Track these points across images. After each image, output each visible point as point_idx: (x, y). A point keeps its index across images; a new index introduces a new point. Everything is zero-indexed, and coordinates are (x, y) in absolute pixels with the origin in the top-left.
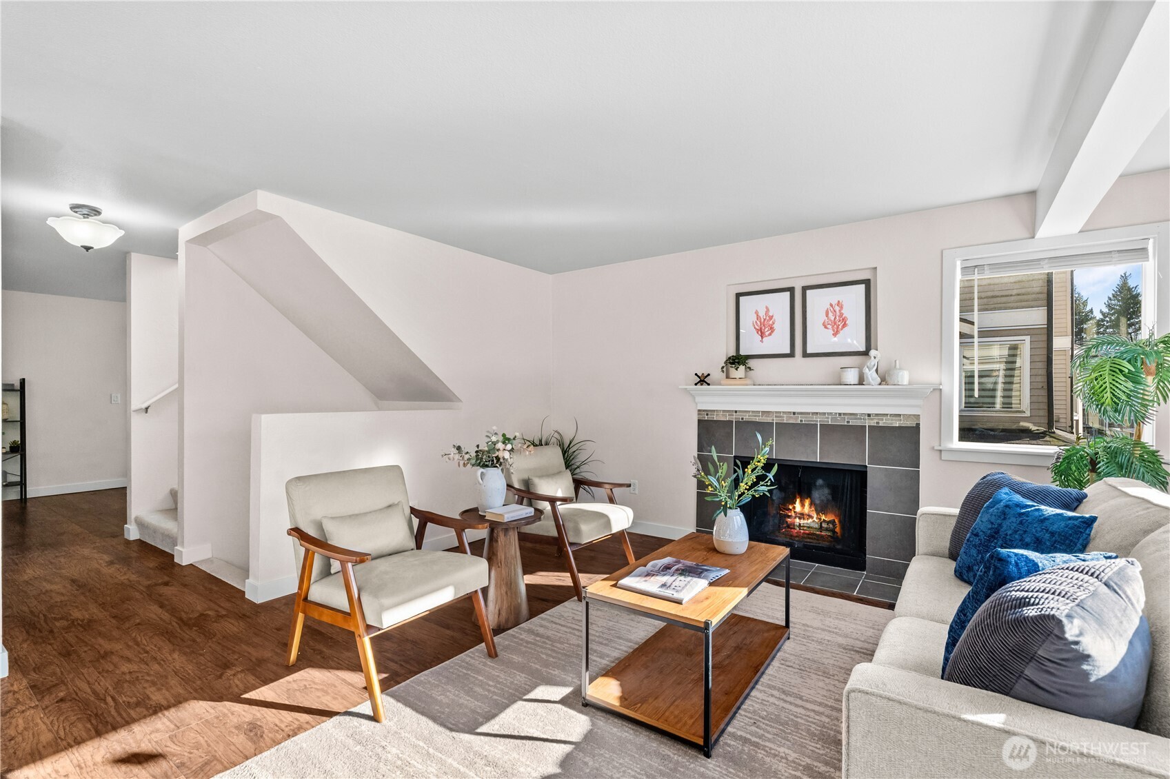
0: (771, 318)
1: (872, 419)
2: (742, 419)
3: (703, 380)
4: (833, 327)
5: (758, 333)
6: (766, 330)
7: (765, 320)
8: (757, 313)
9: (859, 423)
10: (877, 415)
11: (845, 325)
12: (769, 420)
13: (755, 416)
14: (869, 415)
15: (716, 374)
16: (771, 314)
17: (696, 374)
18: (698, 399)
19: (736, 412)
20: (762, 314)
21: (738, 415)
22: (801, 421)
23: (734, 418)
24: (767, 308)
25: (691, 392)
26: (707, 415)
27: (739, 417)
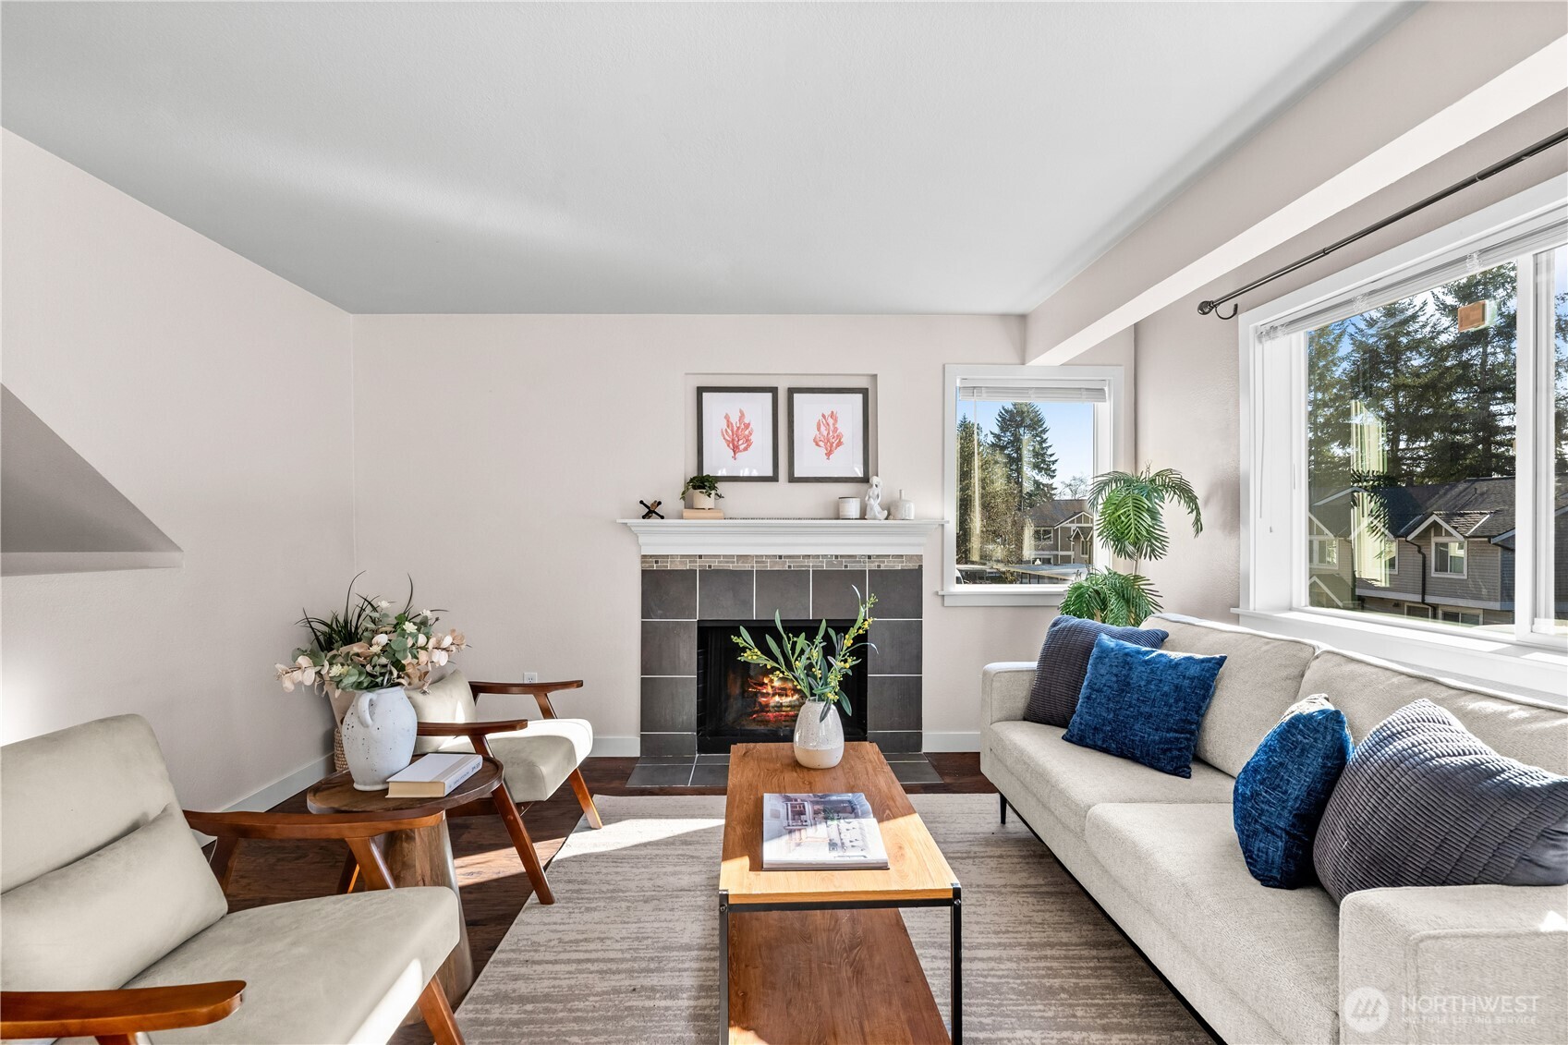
0: (747, 426)
1: (873, 562)
2: (710, 566)
3: (651, 511)
4: (826, 444)
5: (728, 446)
6: (740, 442)
7: (738, 428)
8: (727, 417)
9: (857, 567)
10: (878, 556)
11: (840, 444)
12: (747, 567)
13: (728, 562)
14: (869, 557)
15: (672, 502)
16: (746, 421)
17: (642, 502)
18: (642, 539)
19: (700, 557)
20: (735, 419)
21: (704, 562)
22: (790, 567)
23: (697, 566)
24: (741, 412)
25: (633, 529)
26: (657, 562)
27: (705, 563)
